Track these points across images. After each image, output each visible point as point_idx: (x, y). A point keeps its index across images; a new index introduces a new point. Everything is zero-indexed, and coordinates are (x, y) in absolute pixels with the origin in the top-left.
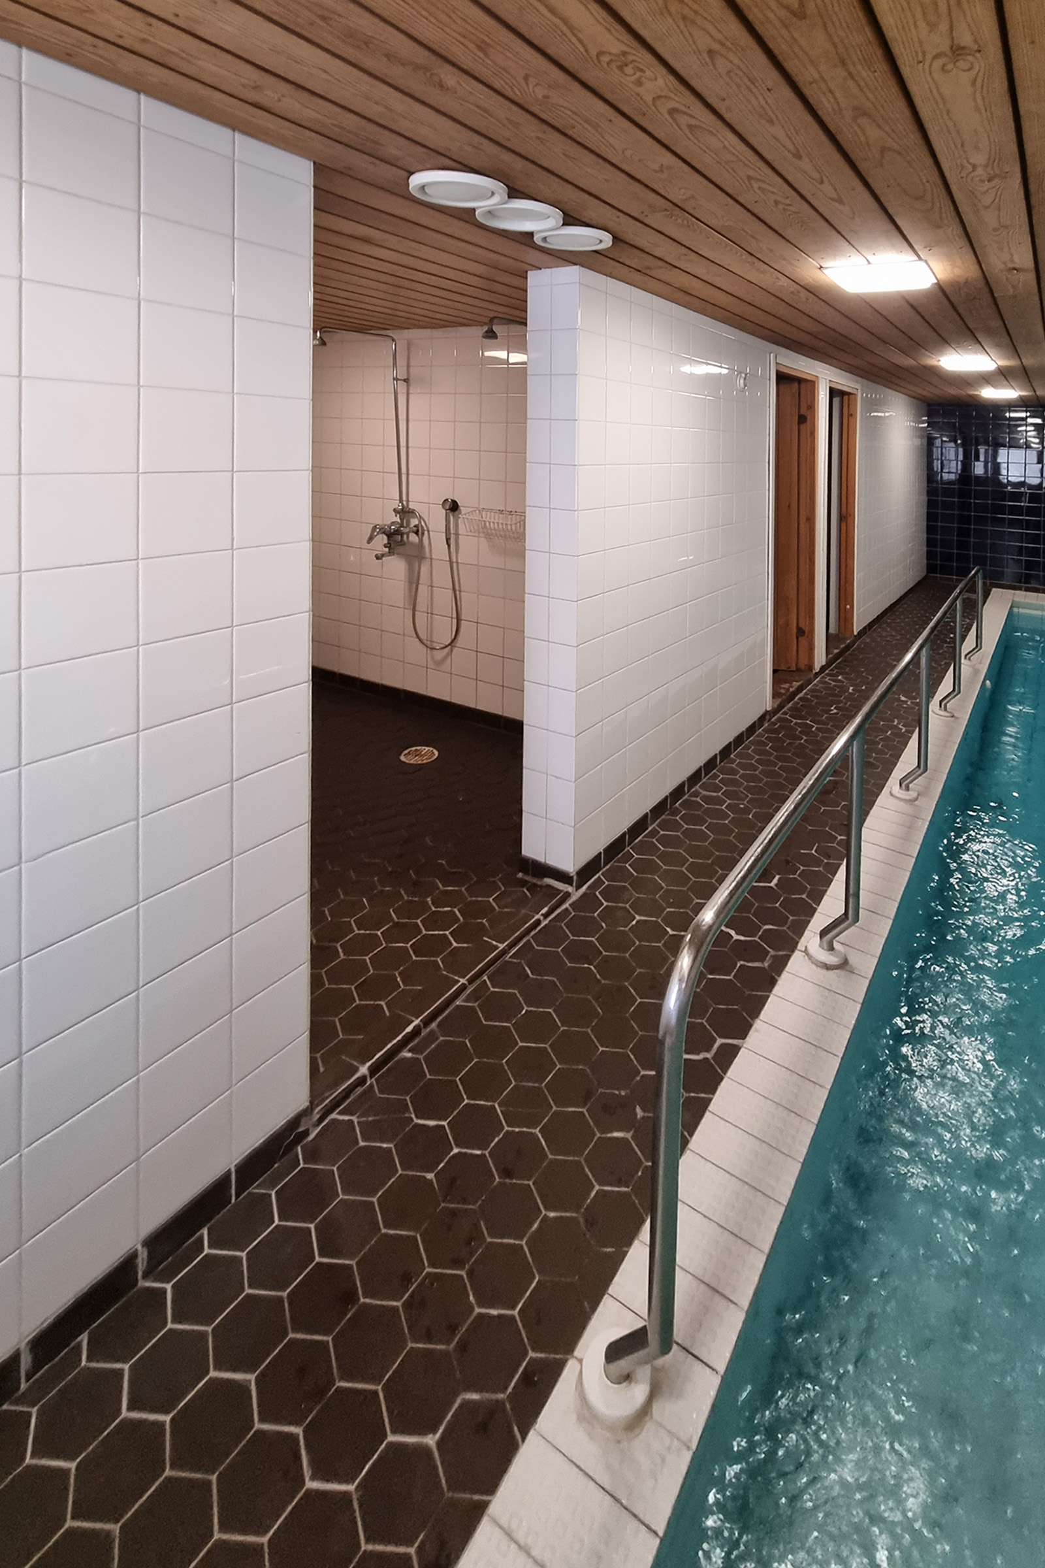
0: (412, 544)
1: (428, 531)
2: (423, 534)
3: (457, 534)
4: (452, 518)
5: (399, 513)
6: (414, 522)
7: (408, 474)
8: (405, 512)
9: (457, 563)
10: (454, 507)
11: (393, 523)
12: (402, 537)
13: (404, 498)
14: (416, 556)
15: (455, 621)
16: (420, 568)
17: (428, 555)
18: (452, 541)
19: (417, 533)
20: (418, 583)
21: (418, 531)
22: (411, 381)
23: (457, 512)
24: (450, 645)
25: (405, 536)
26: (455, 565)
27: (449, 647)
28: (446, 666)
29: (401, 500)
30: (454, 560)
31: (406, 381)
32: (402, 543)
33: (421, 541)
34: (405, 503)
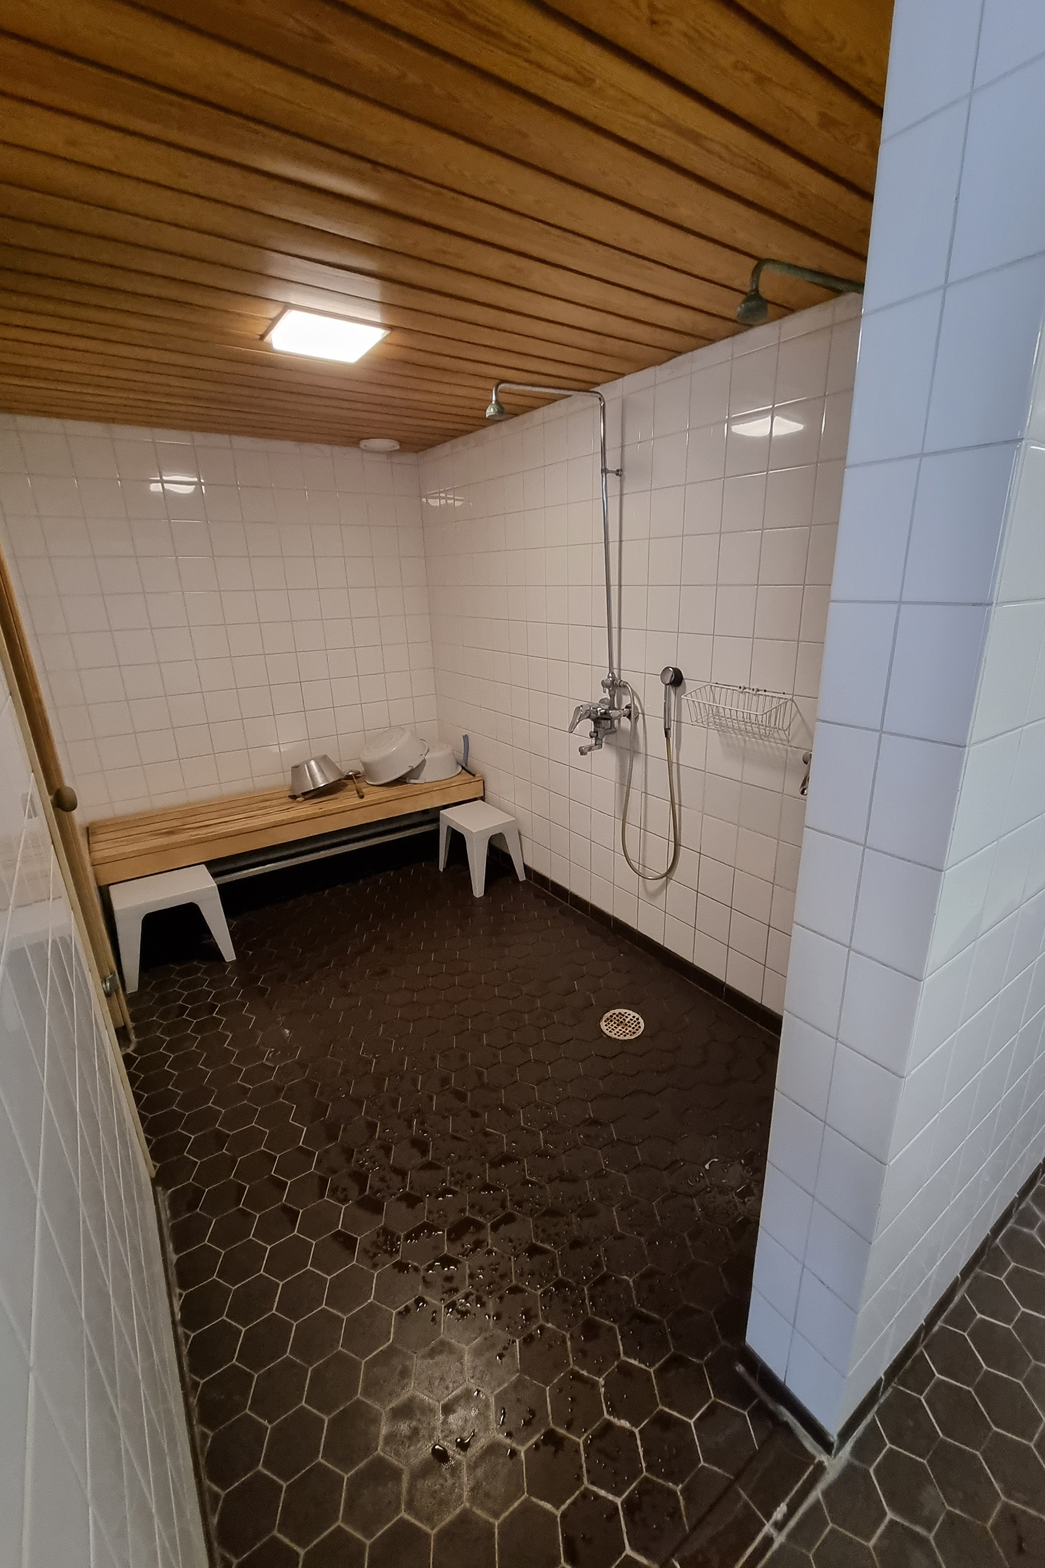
0: (624, 732)
1: (644, 714)
2: (637, 718)
3: (679, 722)
4: (673, 696)
5: (608, 687)
6: (626, 700)
7: (620, 628)
8: (615, 685)
9: (678, 764)
10: (677, 680)
11: (602, 701)
12: (612, 723)
13: (615, 665)
14: (629, 750)
15: (672, 845)
16: (631, 765)
17: (642, 750)
18: (673, 732)
19: (629, 717)
20: (629, 788)
21: (630, 714)
22: (625, 473)
23: (680, 689)
24: (665, 875)
25: (616, 722)
26: (675, 767)
27: (665, 878)
28: (660, 901)
29: (611, 671)
30: (675, 760)
31: (619, 473)
32: (612, 731)
33: (634, 728)
34: (615, 672)
